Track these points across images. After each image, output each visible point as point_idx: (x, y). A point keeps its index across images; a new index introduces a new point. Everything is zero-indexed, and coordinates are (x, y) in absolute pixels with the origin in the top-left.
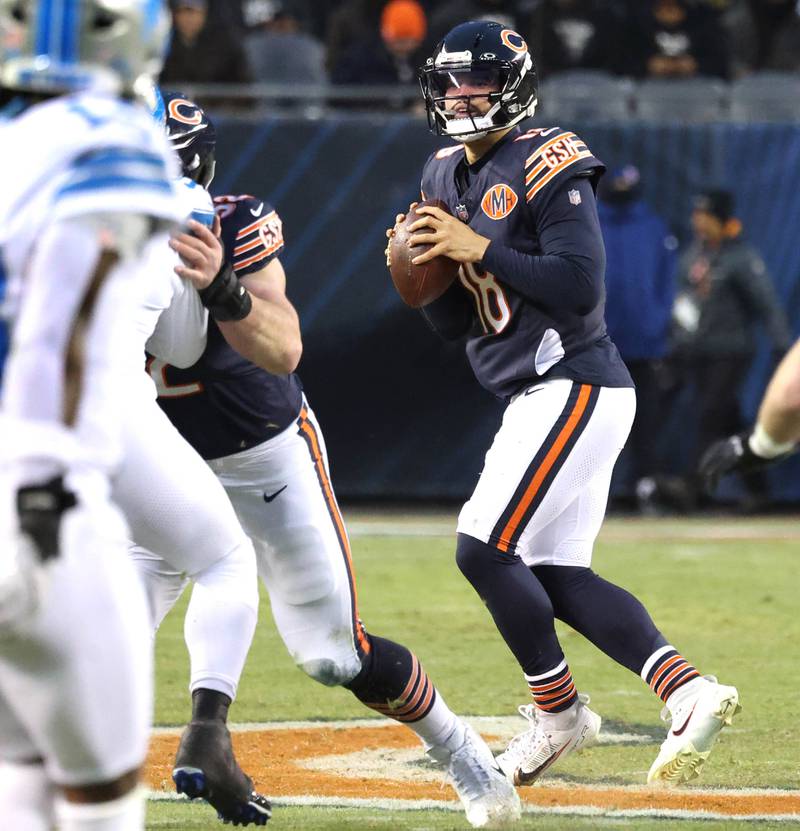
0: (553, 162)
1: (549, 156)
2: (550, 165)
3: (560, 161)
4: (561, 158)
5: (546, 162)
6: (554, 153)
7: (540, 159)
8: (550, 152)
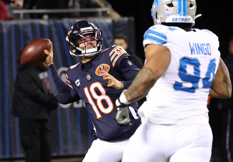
0: (118, 53)
1: (117, 51)
2: (118, 54)
3: (120, 53)
4: (120, 51)
5: (116, 53)
6: (118, 50)
7: (114, 52)
8: (117, 50)
